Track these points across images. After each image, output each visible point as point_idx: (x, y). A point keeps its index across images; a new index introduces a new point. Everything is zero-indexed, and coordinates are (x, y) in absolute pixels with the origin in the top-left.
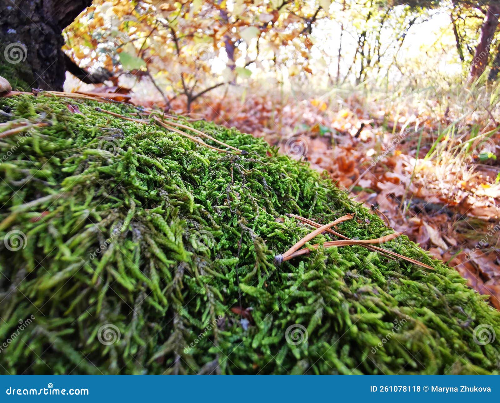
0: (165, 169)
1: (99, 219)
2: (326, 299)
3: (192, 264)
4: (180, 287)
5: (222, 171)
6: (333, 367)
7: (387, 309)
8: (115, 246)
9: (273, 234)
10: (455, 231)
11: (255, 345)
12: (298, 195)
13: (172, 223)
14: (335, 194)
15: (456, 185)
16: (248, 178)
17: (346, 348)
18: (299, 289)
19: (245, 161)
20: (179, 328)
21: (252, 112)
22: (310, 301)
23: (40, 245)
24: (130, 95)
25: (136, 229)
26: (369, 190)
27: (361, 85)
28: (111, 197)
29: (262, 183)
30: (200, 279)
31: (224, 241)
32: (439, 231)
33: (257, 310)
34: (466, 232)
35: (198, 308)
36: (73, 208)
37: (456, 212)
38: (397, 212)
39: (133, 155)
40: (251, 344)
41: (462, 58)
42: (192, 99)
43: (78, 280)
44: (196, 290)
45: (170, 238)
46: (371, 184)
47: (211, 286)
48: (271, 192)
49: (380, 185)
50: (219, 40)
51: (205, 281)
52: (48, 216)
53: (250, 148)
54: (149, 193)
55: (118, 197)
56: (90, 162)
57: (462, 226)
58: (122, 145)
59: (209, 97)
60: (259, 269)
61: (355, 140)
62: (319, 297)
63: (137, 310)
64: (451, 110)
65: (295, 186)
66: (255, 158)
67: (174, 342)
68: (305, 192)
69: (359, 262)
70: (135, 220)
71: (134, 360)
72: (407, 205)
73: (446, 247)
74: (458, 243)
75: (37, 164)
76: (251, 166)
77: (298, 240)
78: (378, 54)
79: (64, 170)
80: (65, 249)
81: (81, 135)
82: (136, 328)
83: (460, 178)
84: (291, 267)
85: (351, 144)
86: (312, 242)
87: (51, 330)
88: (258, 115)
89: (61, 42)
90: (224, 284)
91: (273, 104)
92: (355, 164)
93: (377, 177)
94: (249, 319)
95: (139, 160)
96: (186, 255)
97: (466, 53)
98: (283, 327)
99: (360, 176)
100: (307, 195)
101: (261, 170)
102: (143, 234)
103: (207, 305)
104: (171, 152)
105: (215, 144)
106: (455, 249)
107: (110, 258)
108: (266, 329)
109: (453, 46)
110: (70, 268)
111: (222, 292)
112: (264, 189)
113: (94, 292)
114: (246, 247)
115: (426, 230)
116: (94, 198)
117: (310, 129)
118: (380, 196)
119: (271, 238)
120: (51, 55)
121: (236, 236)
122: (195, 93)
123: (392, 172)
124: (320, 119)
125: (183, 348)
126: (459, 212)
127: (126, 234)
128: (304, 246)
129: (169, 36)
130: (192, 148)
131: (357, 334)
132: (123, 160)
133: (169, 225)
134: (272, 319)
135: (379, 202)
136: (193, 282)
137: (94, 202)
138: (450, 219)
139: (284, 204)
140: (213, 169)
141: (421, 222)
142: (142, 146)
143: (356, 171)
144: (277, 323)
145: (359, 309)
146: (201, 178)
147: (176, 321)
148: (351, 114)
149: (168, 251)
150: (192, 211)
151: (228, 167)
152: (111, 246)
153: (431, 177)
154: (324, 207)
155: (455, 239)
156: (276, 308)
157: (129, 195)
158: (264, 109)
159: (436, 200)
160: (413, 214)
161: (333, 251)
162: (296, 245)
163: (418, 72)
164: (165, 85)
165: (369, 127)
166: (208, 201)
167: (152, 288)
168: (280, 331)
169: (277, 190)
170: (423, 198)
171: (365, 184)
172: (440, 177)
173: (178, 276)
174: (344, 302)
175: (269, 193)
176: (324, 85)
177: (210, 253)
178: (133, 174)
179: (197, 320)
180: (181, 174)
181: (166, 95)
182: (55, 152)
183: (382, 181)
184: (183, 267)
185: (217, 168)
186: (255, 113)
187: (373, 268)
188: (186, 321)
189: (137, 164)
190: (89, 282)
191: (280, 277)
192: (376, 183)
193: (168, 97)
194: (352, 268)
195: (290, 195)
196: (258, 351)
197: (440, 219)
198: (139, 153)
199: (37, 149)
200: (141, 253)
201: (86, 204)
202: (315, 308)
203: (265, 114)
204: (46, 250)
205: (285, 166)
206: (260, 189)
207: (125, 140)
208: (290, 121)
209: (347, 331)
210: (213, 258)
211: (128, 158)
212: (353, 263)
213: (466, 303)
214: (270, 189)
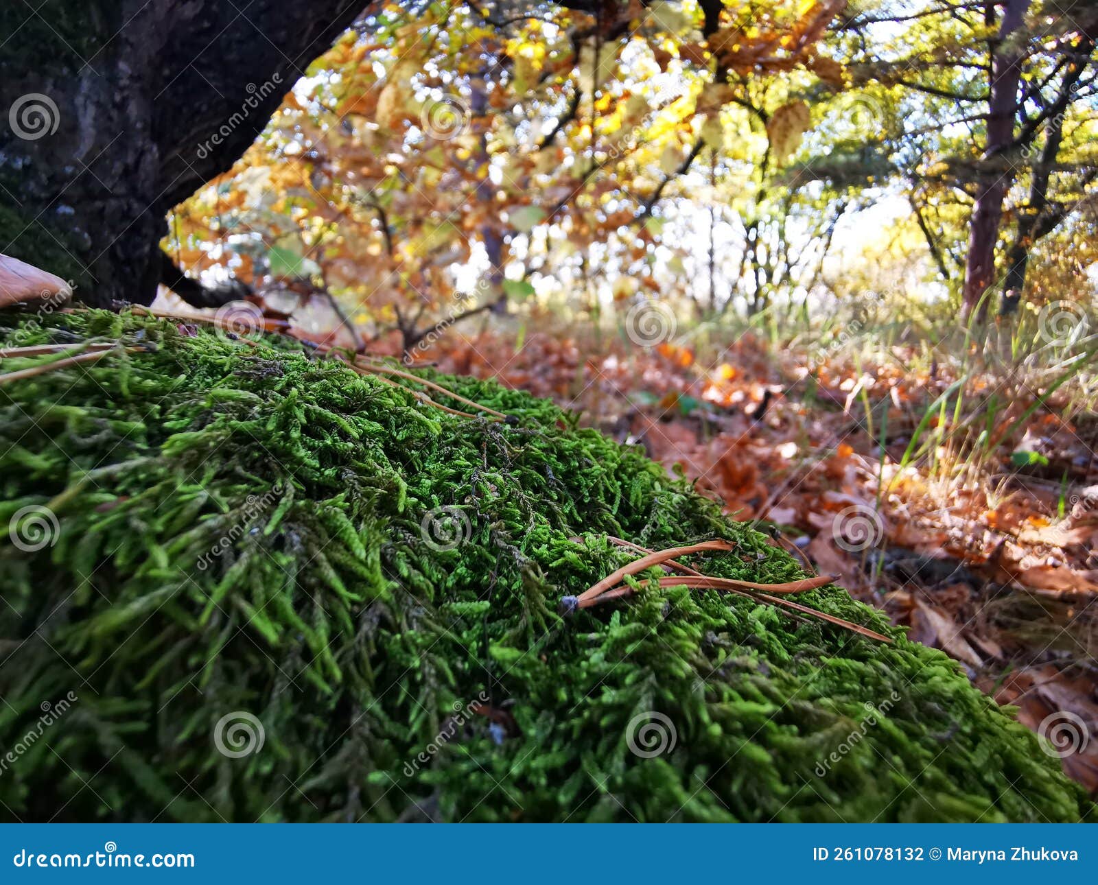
0: (354, 433)
1: (226, 509)
2: (662, 675)
3: (395, 607)
4: (369, 650)
5: (464, 448)
6: (673, 802)
7: (787, 701)
8: (251, 556)
9: (560, 561)
10: (992, 622)
11: (515, 770)
12: (617, 501)
13: (362, 526)
14: (696, 506)
15: (976, 518)
16: (518, 462)
17: (701, 772)
18: (607, 659)
19: (511, 432)
20: (361, 735)
21: (538, 368)
22: (629, 680)
23: (109, 551)
24: (291, 322)
25: (292, 532)
26: (790, 529)
27: (757, 317)
28: (249, 475)
29: (544, 474)
30: (411, 637)
31: (461, 570)
32: (957, 622)
33: (524, 704)
34: (1017, 626)
35: (402, 697)
36: (180, 487)
37: (987, 580)
38: (857, 577)
39: (298, 405)
40: (507, 770)
41: (946, 274)
42: (411, 340)
43: (171, 621)
44: (402, 659)
45: (357, 552)
46: (795, 517)
47: (431, 655)
48: (563, 493)
49: (813, 518)
50: (472, 229)
51: (419, 640)
52: (129, 501)
53: (524, 415)
54: (322, 474)
55: (262, 477)
56: (216, 414)
57: (1006, 612)
58: (278, 387)
59: (448, 338)
60: (531, 626)
61: (755, 424)
62: (648, 674)
63: (281, 689)
64: (941, 366)
65: (613, 485)
66: (531, 428)
67: (347, 760)
68: (633, 497)
69: (735, 621)
70: (292, 517)
71: (264, 790)
72: (877, 561)
73: (976, 659)
74: (1005, 654)
75: (119, 412)
76: (523, 441)
77: (609, 573)
78: (787, 262)
79: (167, 424)
80: (160, 555)
81: (204, 370)
82: (276, 724)
83: (983, 503)
84: (595, 622)
85: (747, 432)
86: (639, 575)
87: (104, 719)
88: (551, 374)
89: (163, 230)
90: (460, 654)
91: (581, 352)
92: (758, 474)
93: (808, 501)
94: (506, 726)
95: (307, 413)
96: (385, 587)
97: (951, 265)
98: (575, 735)
99: (770, 500)
100: (636, 505)
101: (543, 450)
102: (305, 543)
103: (422, 690)
104: (368, 406)
105: (455, 405)
106: (1000, 666)
107: (240, 578)
108: (541, 738)
109: (923, 251)
110: (162, 591)
111: (454, 668)
112: (547, 485)
113: (199, 645)
114: (505, 582)
115: (926, 620)
116: (218, 476)
117: (658, 403)
118: (816, 542)
119: (555, 569)
120: (138, 253)
121: (487, 562)
122: (419, 329)
123: (838, 490)
124: (679, 382)
125: (366, 774)
126: (993, 580)
127: (272, 540)
128: (621, 583)
129: (375, 222)
130: (409, 404)
131: (722, 742)
132: (279, 411)
133: (357, 529)
134: (552, 720)
135: (816, 556)
136: (396, 641)
137: (218, 482)
138: (976, 594)
139: (589, 518)
140: (447, 445)
141: (912, 599)
142: (315, 390)
143: (760, 487)
144: (562, 726)
145: (726, 695)
146: (423, 459)
147: (355, 720)
148: (744, 371)
149: (351, 579)
150: (401, 509)
151: (478, 444)
152: (245, 555)
153: (921, 503)
154: (671, 530)
155: (996, 641)
156: (563, 695)
157: (285, 474)
158: (562, 363)
159: (939, 551)
160: (893, 584)
161: (681, 595)
162: (606, 581)
163: (867, 294)
164: (357, 313)
165: (782, 397)
166: (434, 497)
167: (314, 644)
168: (569, 744)
169: (575, 490)
170: (911, 547)
171: (782, 516)
172: (941, 502)
173: (365, 627)
174: (697, 681)
175: (558, 494)
176: (686, 316)
177: (433, 592)
178: (295, 434)
179: (398, 725)
180: (386, 444)
181: (358, 333)
182: (154, 395)
183: (817, 511)
184: (378, 613)
185: (456, 443)
186: (545, 371)
187: (762, 631)
188: (376, 724)
189: (304, 421)
190: (192, 625)
191: (573, 643)
192: (805, 515)
193: (364, 336)
194: (718, 630)
195: (601, 500)
196: (522, 783)
197: (954, 595)
198: (308, 402)
199: (124, 388)
200: (298, 578)
201: (204, 482)
202: (639, 693)
203: (565, 372)
204: (119, 561)
205: (592, 446)
206: (540, 486)
207: (285, 378)
208: (616, 385)
209: (702, 736)
210: (437, 604)
211: (288, 408)
212: (723, 622)
213: (951, 701)
214: (559, 486)
